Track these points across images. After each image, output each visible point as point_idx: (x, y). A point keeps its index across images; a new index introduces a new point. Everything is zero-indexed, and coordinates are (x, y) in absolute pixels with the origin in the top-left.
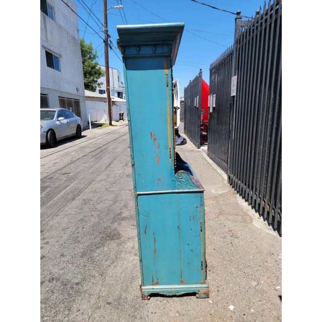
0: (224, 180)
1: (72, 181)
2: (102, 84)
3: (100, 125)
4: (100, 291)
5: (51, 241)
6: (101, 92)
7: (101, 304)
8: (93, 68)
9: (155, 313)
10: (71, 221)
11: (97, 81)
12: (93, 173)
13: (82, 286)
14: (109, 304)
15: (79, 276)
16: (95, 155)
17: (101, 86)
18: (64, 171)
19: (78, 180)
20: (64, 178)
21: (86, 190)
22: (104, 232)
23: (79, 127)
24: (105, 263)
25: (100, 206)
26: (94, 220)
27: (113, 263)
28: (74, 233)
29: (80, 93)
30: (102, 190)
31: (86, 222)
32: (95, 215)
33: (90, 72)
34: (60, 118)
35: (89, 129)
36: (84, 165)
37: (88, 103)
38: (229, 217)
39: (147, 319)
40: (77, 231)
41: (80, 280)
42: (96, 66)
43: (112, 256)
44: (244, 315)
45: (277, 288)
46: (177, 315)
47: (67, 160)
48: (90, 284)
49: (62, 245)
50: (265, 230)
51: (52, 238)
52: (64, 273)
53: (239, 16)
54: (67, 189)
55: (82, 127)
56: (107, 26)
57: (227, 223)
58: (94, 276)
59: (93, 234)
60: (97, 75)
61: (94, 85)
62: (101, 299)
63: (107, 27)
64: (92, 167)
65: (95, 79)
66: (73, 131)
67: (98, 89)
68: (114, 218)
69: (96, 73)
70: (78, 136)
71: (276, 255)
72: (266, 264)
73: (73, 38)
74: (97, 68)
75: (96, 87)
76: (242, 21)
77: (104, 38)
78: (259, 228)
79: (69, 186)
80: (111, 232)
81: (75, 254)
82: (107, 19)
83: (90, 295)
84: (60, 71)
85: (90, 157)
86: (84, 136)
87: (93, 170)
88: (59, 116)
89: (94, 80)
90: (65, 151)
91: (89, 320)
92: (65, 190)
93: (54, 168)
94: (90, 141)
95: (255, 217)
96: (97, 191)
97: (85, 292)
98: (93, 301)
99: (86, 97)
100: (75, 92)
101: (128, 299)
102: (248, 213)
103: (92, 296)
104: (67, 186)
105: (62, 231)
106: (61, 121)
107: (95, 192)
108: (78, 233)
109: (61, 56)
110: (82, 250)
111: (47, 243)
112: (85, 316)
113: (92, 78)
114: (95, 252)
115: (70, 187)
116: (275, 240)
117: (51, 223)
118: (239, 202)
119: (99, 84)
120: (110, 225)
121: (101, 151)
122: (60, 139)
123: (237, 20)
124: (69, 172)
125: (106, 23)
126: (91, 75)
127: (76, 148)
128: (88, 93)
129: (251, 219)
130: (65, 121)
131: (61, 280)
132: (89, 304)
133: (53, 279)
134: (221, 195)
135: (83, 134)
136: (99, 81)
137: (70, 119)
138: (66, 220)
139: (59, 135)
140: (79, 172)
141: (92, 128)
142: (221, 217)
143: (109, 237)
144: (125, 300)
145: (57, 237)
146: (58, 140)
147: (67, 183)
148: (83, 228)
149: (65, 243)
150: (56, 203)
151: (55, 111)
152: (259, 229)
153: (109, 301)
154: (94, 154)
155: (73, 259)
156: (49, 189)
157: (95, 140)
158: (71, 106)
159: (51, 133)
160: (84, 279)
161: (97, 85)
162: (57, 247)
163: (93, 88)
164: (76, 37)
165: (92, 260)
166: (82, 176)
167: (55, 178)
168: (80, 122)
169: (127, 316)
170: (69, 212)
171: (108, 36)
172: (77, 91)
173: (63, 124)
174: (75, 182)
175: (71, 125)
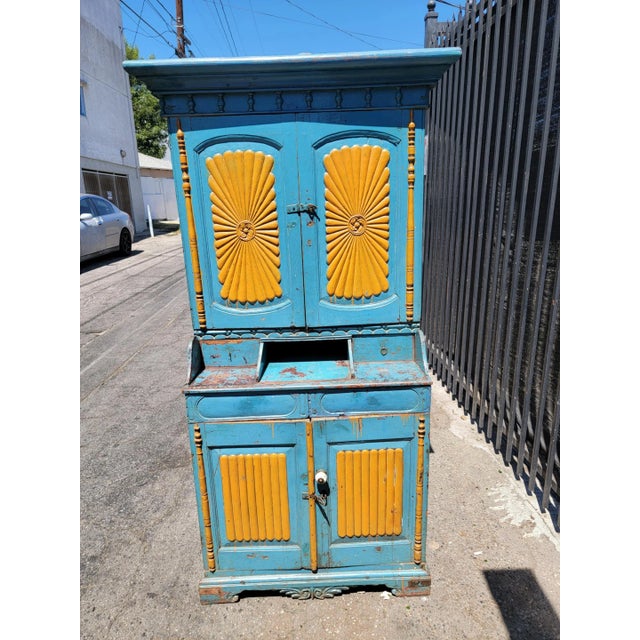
1: (104, 347)
3: (174, 228)
4: (138, 571)
7: (137, 596)
9: (241, 610)
10: (93, 431)
11: (166, 136)
12: (148, 329)
13: (102, 562)
14: (152, 595)
15: (99, 544)
16: (157, 293)
18: (88, 327)
19: (116, 345)
20: (88, 341)
22: (158, 452)
23: (125, 232)
24: (154, 515)
25: (155, 399)
26: (141, 428)
27: (169, 514)
28: (96, 457)
29: (128, 161)
30: (163, 366)
31: (124, 433)
32: (143, 419)
33: (152, 116)
34: (85, 216)
35: (149, 236)
36: (132, 313)
37: (148, 183)
39: (223, 623)
40: (103, 453)
41: (99, 551)
43: (169, 501)
44: (408, 608)
45: (476, 553)
46: (282, 612)
47: (97, 303)
48: (118, 558)
50: (470, 440)
53: (432, 13)
54: (92, 364)
55: (132, 234)
56: (182, 19)
58: (128, 543)
59: (134, 458)
61: (160, 145)
62: (137, 587)
63: (182, 23)
64: (147, 317)
65: (163, 132)
66: (114, 242)
67: (169, 152)
68: (180, 424)
70: (123, 251)
71: (483, 489)
72: (462, 507)
73: (112, 44)
75: (164, 148)
76: (438, 24)
77: (176, 46)
78: (461, 437)
79: (96, 357)
80: (171, 452)
81: (94, 500)
82: (181, 6)
83: (118, 579)
84: (84, 115)
85: (146, 296)
86: (137, 252)
88: (83, 210)
89: (159, 134)
90: (96, 284)
91: (109, 628)
92: (88, 367)
94: (150, 263)
95: (455, 417)
96: (153, 368)
97: (107, 574)
98: (121, 591)
99: (143, 169)
100: (118, 160)
101: (191, 586)
102: (444, 408)
103: (120, 582)
104: (91, 360)
106: (86, 222)
107: (148, 369)
108: (104, 456)
109: (85, 83)
110: (110, 491)
112: (104, 622)
113: (155, 128)
114: (135, 494)
115: (99, 359)
116: (486, 461)
120: (172, 438)
121: (171, 284)
122: (85, 258)
123: (429, 20)
124: (98, 328)
125: (181, 13)
126: (153, 124)
127: (119, 277)
128: (146, 161)
129: (449, 420)
130: (95, 221)
132: (113, 597)
135: (134, 247)
137: (105, 216)
140: (119, 329)
141: (155, 235)
143: (166, 462)
144: (185, 588)
147: (92, 352)
148: (115, 446)
152: (459, 440)
153: (152, 591)
154: (155, 290)
158: (110, 188)
160: (107, 549)
161: (166, 144)
163: (157, 150)
164: (118, 42)
165: (128, 511)
166: (125, 338)
168: (128, 223)
169: (185, 619)
170: (91, 412)
171: (185, 41)
172: (123, 157)
173: (91, 226)
174: (110, 350)
175: (107, 229)
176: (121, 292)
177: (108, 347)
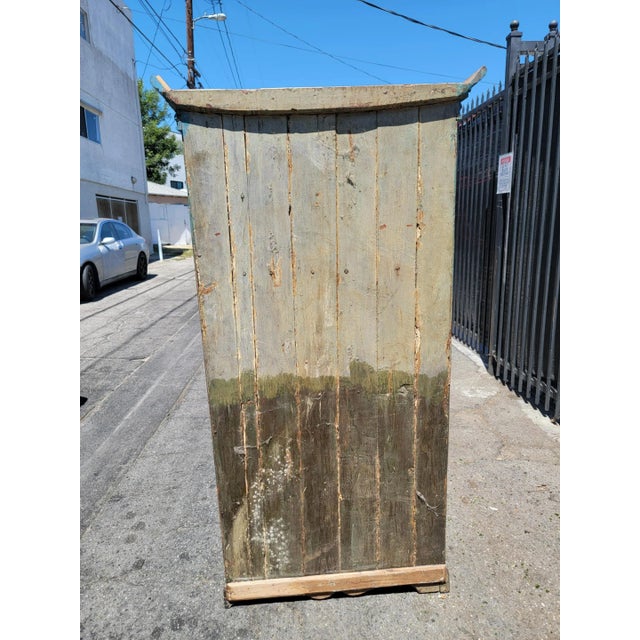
0: (479, 367)
1: (154, 374)
2: (178, 168)
3: (179, 252)
5: (149, 520)
6: (176, 185)
8: (161, 137)
10: (179, 468)
11: (167, 164)
16: (187, 317)
17: (176, 172)
18: (130, 351)
19: (166, 372)
20: (134, 368)
21: (190, 396)
23: (142, 256)
28: (195, 500)
29: (138, 187)
33: (154, 145)
34: (106, 240)
35: (159, 259)
36: (171, 338)
37: (154, 207)
38: (525, 452)
40: (201, 495)
42: (166, 134)
47: (130, 328)
48: (273, 631)
49: (175, 529)
51: (148, 512)
52: (203, 606)
53: (515, 33)
54: (149, 392)
55: (148, 257)
56: (193, 53)
57: (527, 466)
60: (167, 152)
61: (162, 172)
63: (193, 56)
64: (187, 342)
65: (164, 160)
66: (132, 266)
67: (169, 178)
69: (165, 147)
70: (140, 275)
73: (126, 76)
74: (167, 137)
75: (165, 175)
76: (522, 43)
77: (187, 78)
79: (150, 385)
82: (192, 41)
84: (99, 142)
86: (153, 276)
87: (193, 350)
88: (103, 235)
89: (161, 163)
90: (121, 307)
92: (145, 396)
93: (107, 347)
99: (150, 195)
100: (129, 186)
104: (145, 388)
105: (166, 495)
106: (109, 246)
108: (204, 499)
109: (100, 112)
111: (140, 526)
113: (157, 156)
115: (153, 387)
117: (135, 474)
118: (529, 416)
119: (172, 170)
122: (105, 283)
123: (513, 39)
124: (141, 354)
125: (191, 47)
126: (155, 152)
128: (153, 188)
130: (116, 245)
131: (200, 623)
133: (181, 622)
134: (487, 401)
136: (172, 162)
137: (126, 240)
138: (167, 467)
139: (105, 275)
140: (162, 355)
141: (164, 258)
142: (507, 453)
145: (160, 509)
146: (102, 285)
147: (143, 380)
149: (182, 525)
150: (133, 425)
151: (95, 225)
154: (184, 314)
155: (212, 567)
156: (108, 395)
157: (175, 283)
158: (122, 215)
159: (90, 271)
161: (167, 172)
162: (166, 536)
163: (159, 176)
164: (130, 74)
166: (173, 364)
167: (114, 368)
168: (143, 247)
170: (169, 446)
171: (196, 74)
172: (133, 183)
173: (113, 250)
174: (162, 377)
175: (127, 252)
176: (151, 316)
177: (159, 374)
